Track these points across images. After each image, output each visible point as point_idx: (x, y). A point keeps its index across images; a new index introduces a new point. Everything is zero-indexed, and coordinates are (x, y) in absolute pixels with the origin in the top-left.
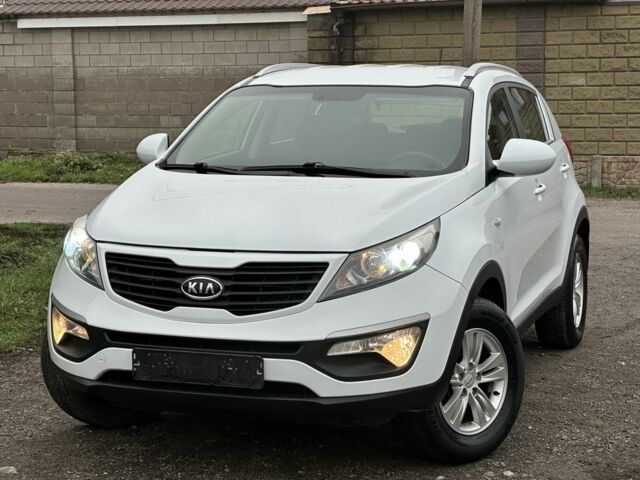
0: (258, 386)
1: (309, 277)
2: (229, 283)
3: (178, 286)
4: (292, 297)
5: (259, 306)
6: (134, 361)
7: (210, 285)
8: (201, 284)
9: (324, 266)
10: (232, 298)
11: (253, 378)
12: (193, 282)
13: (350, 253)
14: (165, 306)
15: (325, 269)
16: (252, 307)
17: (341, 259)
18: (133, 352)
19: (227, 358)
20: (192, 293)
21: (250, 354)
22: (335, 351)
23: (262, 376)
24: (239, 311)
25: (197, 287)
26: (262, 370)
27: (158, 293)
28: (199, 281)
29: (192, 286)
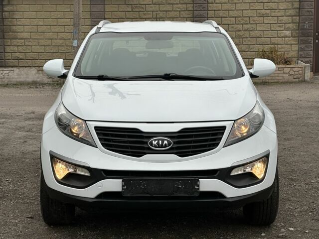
0: (196, 195)
1: (216, 134)
2: (176, 140)
3: (146, 143)
4: (210, 145)
5: (192, 152)
6: (123, 186)
7: (166, 142)
8: (160, 142)
9: (224, 128)
10: (177, 148)
11: (193, 190)
12: (155, 140)
13: (235, 121)
14: (138, 154)
15: (225, 129)
16: (189, 152)
17: (231, 124)
18: (122, 181)
19: (179, 181)
20: (155, 146)
21: (192, 178)
22: (234, 173)
23: (199, 189)
24: (182, 154)
25: (158, 143)
26: (198, 186)
27: (132, 147)
28: (159, 140)
29: (155, 143)
